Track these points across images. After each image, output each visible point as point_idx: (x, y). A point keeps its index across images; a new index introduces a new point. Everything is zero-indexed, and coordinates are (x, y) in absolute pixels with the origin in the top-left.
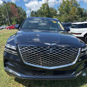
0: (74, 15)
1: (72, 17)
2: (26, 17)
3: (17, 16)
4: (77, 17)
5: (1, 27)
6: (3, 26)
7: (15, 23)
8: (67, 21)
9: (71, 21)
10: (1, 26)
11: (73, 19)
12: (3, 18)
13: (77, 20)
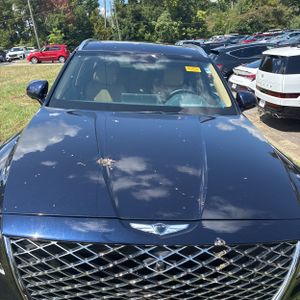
0: (275, 6)
1: (267, 15)
2: (96, 14)
3: (65, 12)
4: (287, 13)
5: (10, 53)
6: (15, 50)
7: (60, 37)
8: (245, 29)
9: (260, 28)
10: (8, 47)
11: (268, 22)
12: (16, 20)
13: (284, 24)
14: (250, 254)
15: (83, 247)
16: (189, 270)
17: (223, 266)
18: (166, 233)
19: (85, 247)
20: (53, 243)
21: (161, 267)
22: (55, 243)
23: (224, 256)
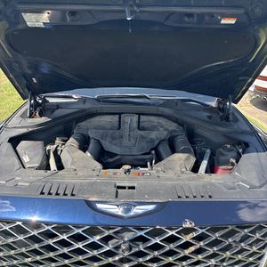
14: (221, 236)
15: (47, 228)
16: (156, 253)
17: (192, 249)
18: (132, 214)
19: (50, 228)
20: (18, 223)
21: (127, 250)
22: (20, 223)
23: (193, 239)
